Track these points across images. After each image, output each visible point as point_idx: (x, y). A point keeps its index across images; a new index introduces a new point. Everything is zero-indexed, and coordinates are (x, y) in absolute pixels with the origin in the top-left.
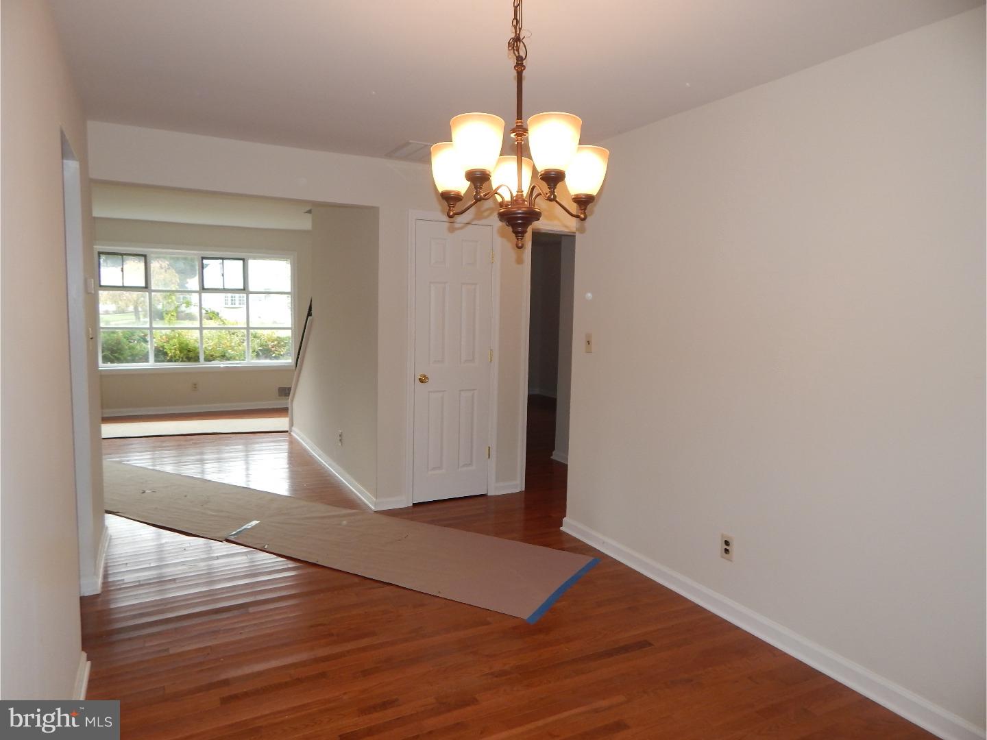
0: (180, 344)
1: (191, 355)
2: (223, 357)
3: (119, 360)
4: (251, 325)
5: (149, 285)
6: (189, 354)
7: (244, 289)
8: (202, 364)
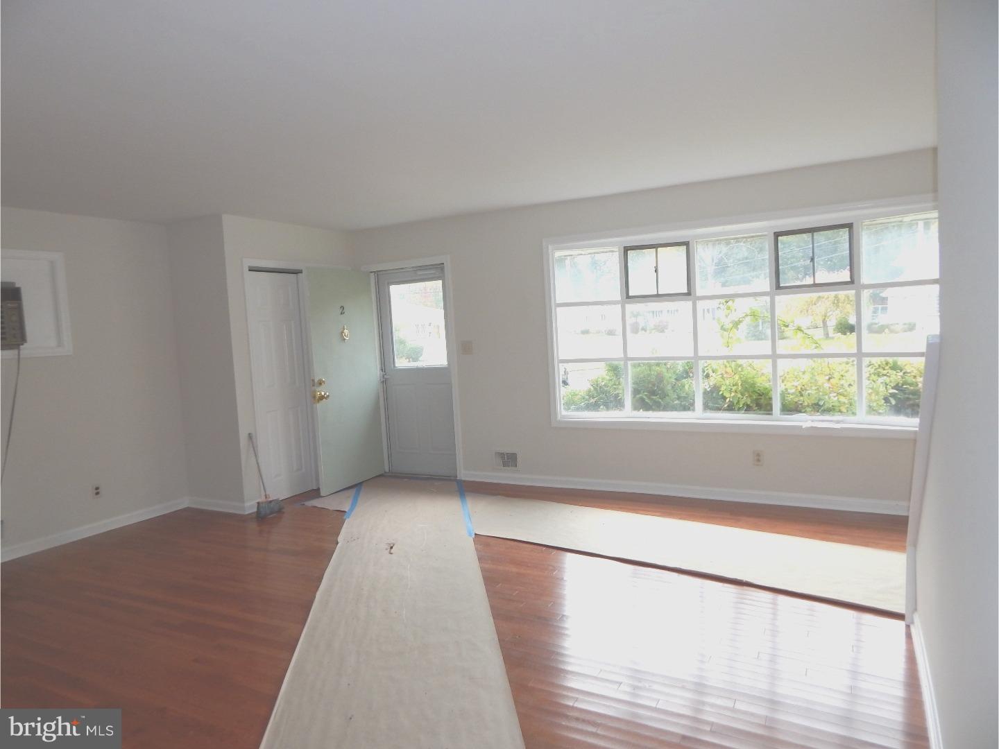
0: (744, 382)
1: (762, 401)
2: (817, 407)
3: (658, 407)
4: (865, 349)
5: (692, 291)
6: (759, 402)
7: (852, 282)
8: (778, 420)
